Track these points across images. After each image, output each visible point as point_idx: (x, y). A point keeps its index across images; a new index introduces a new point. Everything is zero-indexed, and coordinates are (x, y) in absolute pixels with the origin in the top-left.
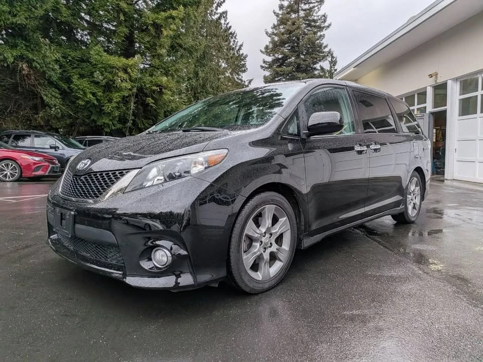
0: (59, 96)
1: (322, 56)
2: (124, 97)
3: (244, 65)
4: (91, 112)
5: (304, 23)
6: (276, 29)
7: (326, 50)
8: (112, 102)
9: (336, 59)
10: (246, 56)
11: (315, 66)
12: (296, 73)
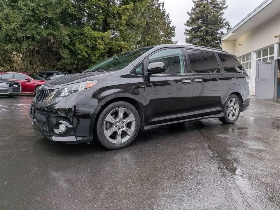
0: (69, 54)
1: (221, 25)
2: (101, 54)
3: (174, 33)
4: (86, 62)
5: (211, 6)
6: (194, 11)
7: (225, 21)
8: (95, 56)
9: (231, 27)
10: (175, 27)
11: (218, 31)
12: (205, 36)
